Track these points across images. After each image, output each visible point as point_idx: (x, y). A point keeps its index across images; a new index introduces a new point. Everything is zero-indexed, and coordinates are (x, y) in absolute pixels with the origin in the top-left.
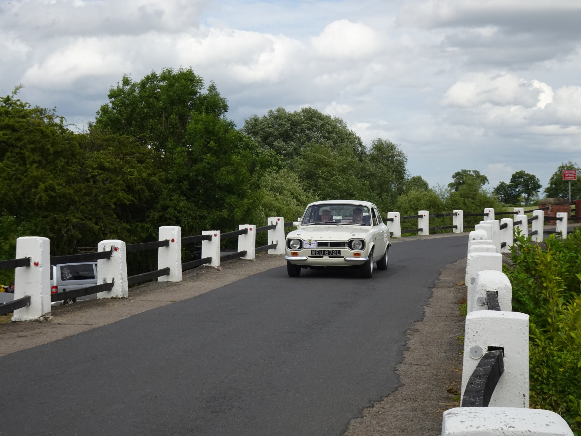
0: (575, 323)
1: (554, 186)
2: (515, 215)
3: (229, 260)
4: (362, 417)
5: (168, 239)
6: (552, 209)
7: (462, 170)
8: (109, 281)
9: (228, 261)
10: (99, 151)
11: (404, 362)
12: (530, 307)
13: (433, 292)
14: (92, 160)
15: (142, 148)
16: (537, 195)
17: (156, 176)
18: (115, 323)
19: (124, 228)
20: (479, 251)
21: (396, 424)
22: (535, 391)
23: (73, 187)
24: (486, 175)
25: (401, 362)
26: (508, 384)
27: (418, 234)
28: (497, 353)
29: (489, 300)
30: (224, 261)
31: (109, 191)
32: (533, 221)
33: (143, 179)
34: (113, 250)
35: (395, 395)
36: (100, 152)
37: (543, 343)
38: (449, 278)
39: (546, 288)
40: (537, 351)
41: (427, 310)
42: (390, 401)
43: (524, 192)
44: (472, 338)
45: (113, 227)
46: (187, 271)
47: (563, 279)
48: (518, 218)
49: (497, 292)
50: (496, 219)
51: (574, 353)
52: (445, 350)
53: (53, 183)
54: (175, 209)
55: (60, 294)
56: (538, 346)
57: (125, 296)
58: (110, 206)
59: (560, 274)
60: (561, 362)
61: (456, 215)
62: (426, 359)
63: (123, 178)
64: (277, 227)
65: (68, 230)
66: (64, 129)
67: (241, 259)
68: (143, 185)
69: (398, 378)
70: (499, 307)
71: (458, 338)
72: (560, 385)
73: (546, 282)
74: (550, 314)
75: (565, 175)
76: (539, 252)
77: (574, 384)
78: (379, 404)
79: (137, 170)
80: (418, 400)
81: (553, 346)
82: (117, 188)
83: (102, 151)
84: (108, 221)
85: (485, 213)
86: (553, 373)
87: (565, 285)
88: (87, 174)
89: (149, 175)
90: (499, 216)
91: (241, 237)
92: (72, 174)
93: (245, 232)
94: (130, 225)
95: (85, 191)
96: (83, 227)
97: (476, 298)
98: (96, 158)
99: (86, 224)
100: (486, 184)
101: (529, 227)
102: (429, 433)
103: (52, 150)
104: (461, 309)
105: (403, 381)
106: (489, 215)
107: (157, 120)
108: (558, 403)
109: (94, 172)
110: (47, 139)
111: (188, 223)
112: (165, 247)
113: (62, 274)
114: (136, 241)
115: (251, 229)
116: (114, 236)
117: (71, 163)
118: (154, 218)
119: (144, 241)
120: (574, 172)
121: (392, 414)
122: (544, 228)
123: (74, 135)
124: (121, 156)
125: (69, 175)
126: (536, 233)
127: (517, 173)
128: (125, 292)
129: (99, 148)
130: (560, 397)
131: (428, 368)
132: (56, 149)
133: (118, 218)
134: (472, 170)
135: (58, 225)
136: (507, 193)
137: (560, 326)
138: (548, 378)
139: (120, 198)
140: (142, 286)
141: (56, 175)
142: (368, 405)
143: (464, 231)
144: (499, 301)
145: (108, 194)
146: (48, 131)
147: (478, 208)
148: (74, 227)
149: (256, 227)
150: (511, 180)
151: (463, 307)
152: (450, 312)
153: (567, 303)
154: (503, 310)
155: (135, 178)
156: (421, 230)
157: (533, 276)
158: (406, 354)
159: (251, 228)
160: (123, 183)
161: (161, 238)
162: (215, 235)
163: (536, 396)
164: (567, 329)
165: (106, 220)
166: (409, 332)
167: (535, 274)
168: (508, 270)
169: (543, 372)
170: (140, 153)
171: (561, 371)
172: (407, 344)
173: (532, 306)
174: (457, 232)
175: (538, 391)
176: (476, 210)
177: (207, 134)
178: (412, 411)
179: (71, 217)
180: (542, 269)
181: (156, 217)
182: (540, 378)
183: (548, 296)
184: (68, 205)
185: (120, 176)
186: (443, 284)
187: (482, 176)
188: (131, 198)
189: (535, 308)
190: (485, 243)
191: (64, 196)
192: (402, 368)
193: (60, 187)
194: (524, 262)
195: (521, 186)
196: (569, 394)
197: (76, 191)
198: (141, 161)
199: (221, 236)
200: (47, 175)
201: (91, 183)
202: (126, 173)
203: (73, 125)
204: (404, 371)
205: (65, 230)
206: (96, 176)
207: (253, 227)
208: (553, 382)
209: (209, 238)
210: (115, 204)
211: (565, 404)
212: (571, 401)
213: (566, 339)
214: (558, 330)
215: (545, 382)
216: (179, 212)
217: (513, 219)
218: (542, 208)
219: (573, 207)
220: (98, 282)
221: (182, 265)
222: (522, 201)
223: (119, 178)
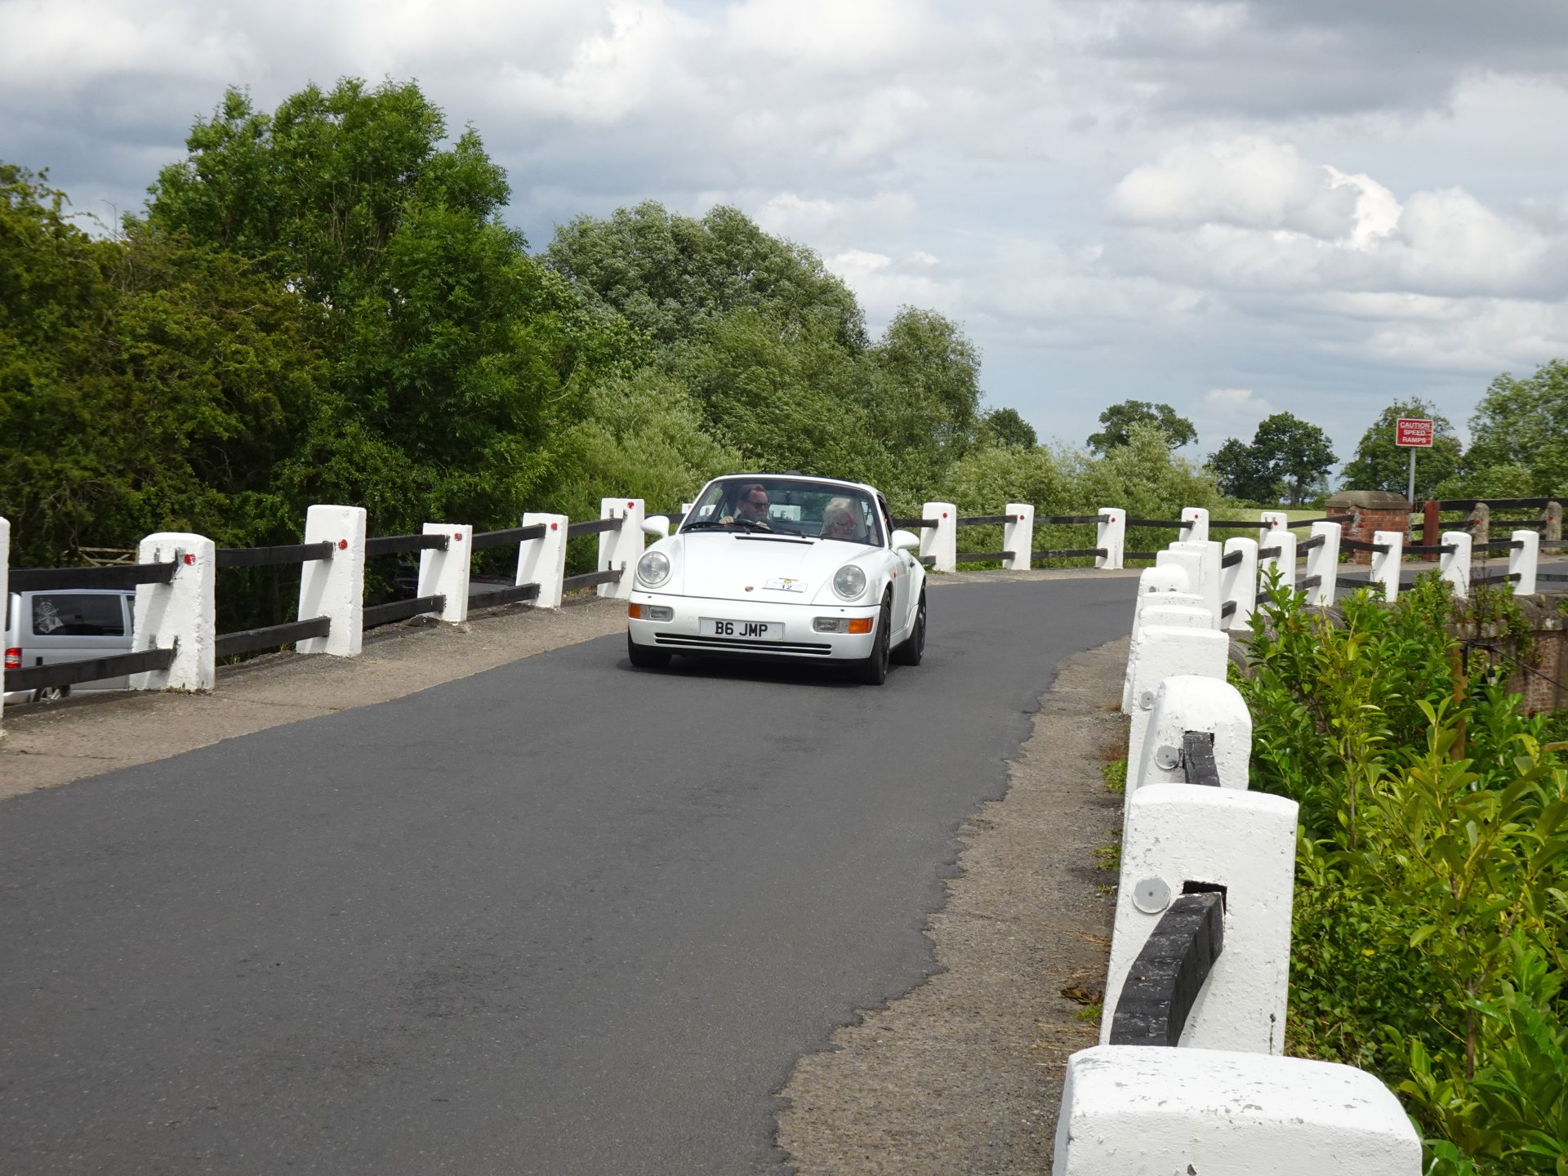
0: (1410, 830)
1: (1369, 461)
2: (1262, 530)
3: (490, 606)
4: (832, 1051)
5: (330, 540)
6: (1363, 520)
7: (1128, 402)
8: (165, 644)
9: (489, 609)
10: (154, 291)
11: (950, 907)
12: (1291, 778)
13: (1034, 724)
14: (134, 312)
15: (271, 291)
16: (1323, 480)
17: (307, 368)
18: (175, 758)
19: (210, 504)
20: (1167, 623)
21: (920, 1074)
22: (1297, 1006)
23: (78, 384)
24: (1190, 421)
25: (940, 909)
26: (1230, 985)
27: (1001, 564)
28: (1207, 900)
29: (1190, 755)
30: (477, 607)
31: (177, 399)
32: (1311, 551)
33: (271, 375)
34: (181, 560)
35: (922, 997)
36: (158, 293)
37: (1321, 877)
38: (1080, 689)
39: (1338, 733)
40: (1306, 900)
41: (1017, 771)
42: (907, 1010)
43: (1287, 471)
44: (1142, 856)
45: (183, 497)
46: (377, 630)
47: (1386, 711)
48: (1271, 539)
49: (1212, 736)
50: (1212, 538)
51: (1404, 911)
52: (1059, 883)
53: (26, 367)
54: (351, 462)
55: (29, 671)
56: (1308, 884)
57: (205, 687)
58: (175, 441)
59: (1377, 697)
60: (1367, 932)
61: (1107, 522)
62: (1007, 903)
63: (215, 367)
64: (625, 526)
65: (58, 499)
66: (64, 225)
67: (525, 606)
68: (269, 391)
69: (931, 951)
70: (1217, 775)
71: (1097, 852)
72: (1364, 992)
73: (1338, 716)
74: (1346, 801)
75: (1401, 431)
76: (1326, 634)
77: (1400, 991)
78: (878, 1017)
79: (256, 350)
80: (983, 1013)
81: (1351, 888)
82: (198, 393)
83: (162, 292)
84: (170, 482)
85: (1184, 520)
86: (1345, 961)
87: (1389, 727)
88: (117, 350)
89: (287, 365)
90: (1220, 529)
91: (526, 546)
92: (79, 349)
93: (538, 532)
94: (227, 497)
95: (110, 397)
96: (100, 492)
97: (1155, 749)
98: (145, 310)
99: (109, 486)
100: (1190, 443)
101: (1298, 565)
102: (1009, 1104)
103: (26, 279)
104: (1107, 774)
105: (945, 960)
106: (1195, 527)
107: (316, 217)
108: (1354, 1042)
109: (138, 347)
110: (16, 250)
111: (383, 500)
112: (320, 561)
113: (35, 615)
114: (240, 539)
115: (554, 527)
116: (183, 521)
117: (79, 318)
118: (292, 479)
119: (260, 541)
120: (1427, 425)
121: (911, 1046)
122: (1339, 570)
123: (90, 242)
124: (215, 308)
125: (69, 351)
126: (1316, 582)
127: (1272, 418)
128: (207, 675)
129: (156, 282)
130: (1361, 1027)
131: (1014, 927)
132: (38, 277)
133: (196, 476)
134: (1154, 403)
135: (30, 485)
136: (1244, 470)
137: (1369, 835)
138: (1331, 972)
139: (204, 423)
140: (252, 661)
141: (34, 348)
142: (848, 1018)
143: (1125, 566)
144: (1217, 760)
145: (171, 408)
146: (18, 228)
147: (1165, 506)
148: (74, 493)
149: (570, 522)
150: (1257, 436)
151: (1114, 769)
152: (1078, 781)
153: (1391, 775)
154: (1228, 786)
155: (247, 370)
156: (1010, 556)
157: (1303, 697)
158: (956, 886)
159: (556, 525)
160: (216, 381)
161: (312, 537)
162: (458, 537)
163: (1296, 1019)
164: (1387, 842)
165: (165, 477)
166: (965, 827)
167: (1310, 692)
168: (1238, 677)
169: (1321, 956)
170: (266, 304)
171: (1368, 957)
172: (960, 859)
173: (1297, 777)
174: (1105, 567)
175: (1303, 1005)
176: (1159, 509)
177: (447, 263)
178: (966, 1041)
179: (69, 465)
180: (1331, 679)
181: (297, 479)
182: (1311, 972)
183: (1342, 752)
184: (62, 432)
185: (209, 363)
186: (1062, 705)
187: (1180, 420)
188: (234, 422)
189: (1304, 783)
190: (1182, 601)
191: (53, 406)
192: (943, 925)
193: (43, 380)
194: (1283, 657)
195: (1280, 455)
196: (1386, 1019)
197: (85, 396)
198: (267, 327)
199: (474, 540)
200: (9, 347)
201: (130, 376)
202: (225, 355)
203: (89, 215)
204: (949, 934)
205: (51, 497)
206: (143, 357)
207: (561, 520)
208: (1343, 983)
209: (440, 543)
210: (190, 435)
211: (1372, 1045)
212: (1388, 1037)
213: (1383, 873)
214: (1363, 846)
215: (1324, 982)
216: (361, 470)
217: (1258, 541)
218: (1336, 515)
219: (1418, 518)
220: (135, 644)
221: (364, 613)
222: (1282, 495)
223: (205, 368)
